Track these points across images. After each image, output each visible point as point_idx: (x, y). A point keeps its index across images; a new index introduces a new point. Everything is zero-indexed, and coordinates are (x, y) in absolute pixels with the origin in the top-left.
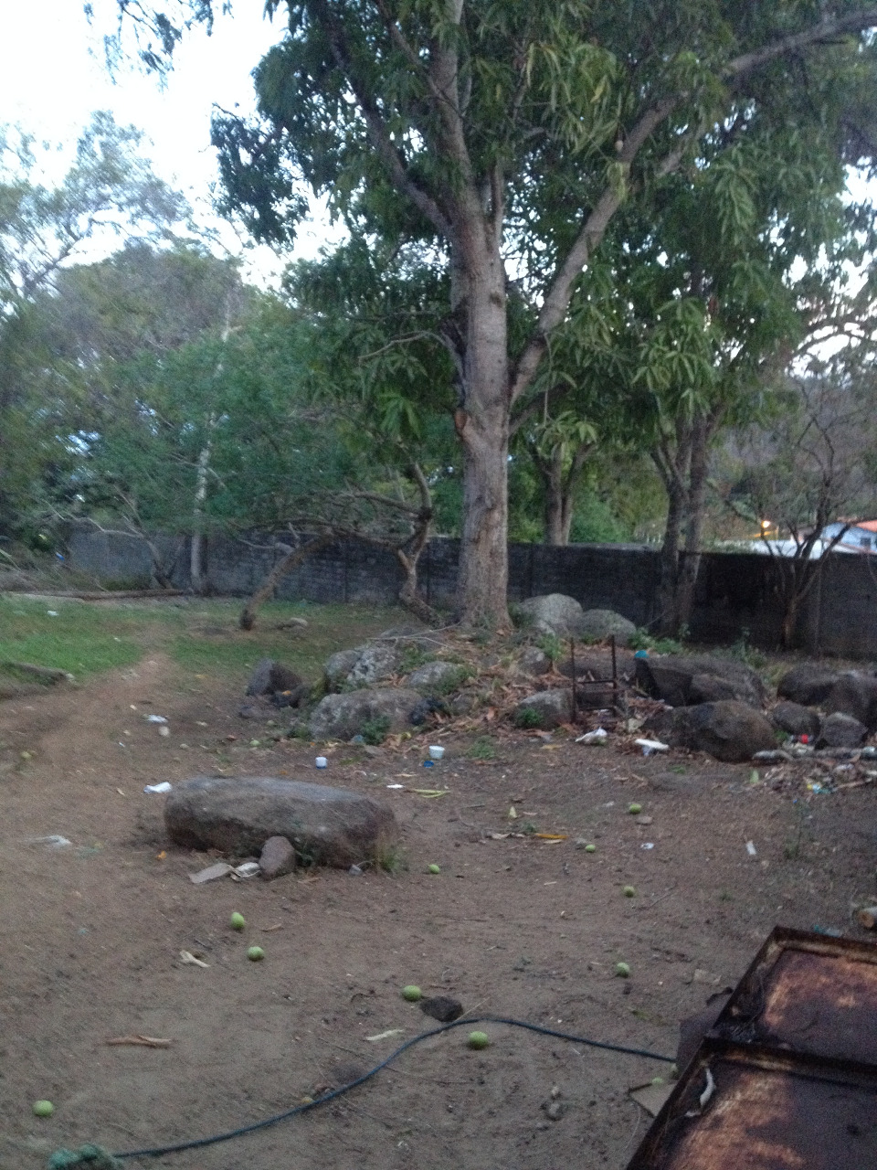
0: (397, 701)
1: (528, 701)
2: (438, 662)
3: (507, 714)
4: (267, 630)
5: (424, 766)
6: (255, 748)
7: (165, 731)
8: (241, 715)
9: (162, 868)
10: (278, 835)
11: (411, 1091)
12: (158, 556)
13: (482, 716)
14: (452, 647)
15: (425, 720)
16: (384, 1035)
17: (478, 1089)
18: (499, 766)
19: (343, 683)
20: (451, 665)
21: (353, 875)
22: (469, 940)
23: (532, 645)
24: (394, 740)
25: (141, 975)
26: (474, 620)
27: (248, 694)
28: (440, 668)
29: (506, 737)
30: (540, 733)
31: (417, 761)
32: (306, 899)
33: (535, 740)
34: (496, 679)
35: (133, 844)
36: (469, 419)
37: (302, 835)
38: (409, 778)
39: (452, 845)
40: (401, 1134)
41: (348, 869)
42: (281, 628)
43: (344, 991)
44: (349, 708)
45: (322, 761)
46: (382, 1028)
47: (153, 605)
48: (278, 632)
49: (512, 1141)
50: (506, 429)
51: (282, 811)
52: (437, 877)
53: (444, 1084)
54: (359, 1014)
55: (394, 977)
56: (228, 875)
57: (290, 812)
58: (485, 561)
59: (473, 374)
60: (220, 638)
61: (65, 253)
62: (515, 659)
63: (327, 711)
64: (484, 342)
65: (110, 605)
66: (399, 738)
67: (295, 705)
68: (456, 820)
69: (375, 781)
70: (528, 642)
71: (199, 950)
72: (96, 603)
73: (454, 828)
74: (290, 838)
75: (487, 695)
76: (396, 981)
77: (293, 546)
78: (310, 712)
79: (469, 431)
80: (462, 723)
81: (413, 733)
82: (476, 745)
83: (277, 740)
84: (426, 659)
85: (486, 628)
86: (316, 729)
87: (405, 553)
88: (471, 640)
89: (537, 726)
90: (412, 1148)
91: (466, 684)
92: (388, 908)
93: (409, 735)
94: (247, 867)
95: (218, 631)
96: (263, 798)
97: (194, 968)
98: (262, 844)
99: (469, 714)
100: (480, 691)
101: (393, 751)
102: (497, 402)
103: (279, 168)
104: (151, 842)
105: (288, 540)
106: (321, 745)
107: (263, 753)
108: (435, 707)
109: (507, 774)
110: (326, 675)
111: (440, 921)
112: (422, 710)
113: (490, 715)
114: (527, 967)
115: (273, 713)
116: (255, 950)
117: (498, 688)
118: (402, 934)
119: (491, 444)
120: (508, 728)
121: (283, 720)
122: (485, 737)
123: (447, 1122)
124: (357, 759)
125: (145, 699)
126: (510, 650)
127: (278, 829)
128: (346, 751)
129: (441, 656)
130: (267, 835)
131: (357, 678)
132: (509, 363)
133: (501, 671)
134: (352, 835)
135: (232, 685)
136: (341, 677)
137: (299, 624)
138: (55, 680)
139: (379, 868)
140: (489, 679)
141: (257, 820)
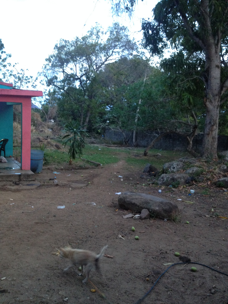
0: (182, 177)
1: (220, 180)
2: (195, 167)
3: (214, 183)
4: (150, 156)
5: (188, 195)
6: (143, 186)
7: (122, 180)
8: (141, 177)
9: (116, 214)
10: (146, 208)
11: (173, 279)
12: (125, 136)
13: (207, 183)
14: (199, 163)
15: (190, 183)
16: (168, 264)
17: (192, 282)
18: (211, 197)
19: (168, 171)
20: (198, 168)
21: (165, 221)
22: (195, 243)
23: (223, 164)
24: (181, 187)
25: (108, 239)
26: (206, 156)
27: (143, 172)
28: (195, 169)
29: (213, 189)
30: (223, 189)
31: (187, 193)
32: (152, 226)
33: (222, 191)
34: (212, 173)
35: (111, 206)
36: (208, 100)
37: (152, 209)
38: (184, 198)
39: (194, 217)
40: (169, 290)
41: (164, 219)
42: (154, 156)
43: (159, 251)
44: (168, 178)
45: (160, 191)
46: (168, 262)
47: (123, 148)
48: (154, 157)
49: (200, 297)
50: (219, 103)
51: (147, 203)
52: (188, 225)
53: (183, 279)
54: (162, 257)
55: (173, 249)
56: (132, 217)
57: (149, 203)
58: (211, 140)
59: (210, 88)
60: (138, 158)
61: (106, 60)
62: (218, 168)
63: (163, 178)
64: (213, 78)
65: (113, 148)
66: (182, 187)
67: (155, 176)
68: (196, 210)
69: (174, 198)
70: (222, 163)
71: (123, 235)
72: (110, 147)
73: (195, 212)
74: (148, 209)
75: (209, 177)
76: (173, 250)
77: (158, 134)
78: (158, 178)
79: (208, 103)
80: (201, 184)
81: (186, 186)
82: (204, 191)
83: (149, 184)
84: (191, 166)
85: (210, 158)
86: (160, 182)
87: (189, 137)
88: (205, 162)
89: (223, 187)
90: (172, 294)
91: (203, 174)
92: (174, 231)
93: (185, 186)
94: (137, 215)
95: (138, 156)
96: (142, 198)
97: (121, 239)
98: (141, 210)
99: (203, 182)
100: (207, 176)
101: (180, 190)
102: (216, 95)
103: (159, 34)
104: (115, 207)
105: (158, 133)
106: (160, 187)
107: (145, 187)
108: (193, 179)
109: (212, 199)
110: (163, 169)
111: (188, 237)
112: (189, 180)
113: (209, 183)
114: (211, 252)
115: (149, 178)
116: (137, 237)
117: (212, 175)
118: (177, 239)
119: (214, 107)
120: (214, 187)
121: (151, 179)
122: (207, 189)
123: (182, 289)
124: (170, 191)
125: (118, 172)
126: (217, 165)
127: (146, 207)
128: (167, 189)
129: (196, 166)
130: (143, 208)
131: (171, 170)
132: (221, 84)
133: (214, 171)
134: (165, 211)
135: (140, 170)
136: (167, 170)
137: (159, 155)
138: (98, 165)
139: (172, 220)
140: (209, 173)
141: (140, 204)
